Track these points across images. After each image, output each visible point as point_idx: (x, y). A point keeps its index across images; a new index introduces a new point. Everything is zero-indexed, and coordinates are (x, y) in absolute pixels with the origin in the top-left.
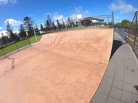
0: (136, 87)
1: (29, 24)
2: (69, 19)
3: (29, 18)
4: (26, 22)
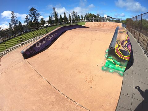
0: (138, 88)
1: (35, 15)
2: (74, 12)
3: (35, 9)
4: (32, 14)
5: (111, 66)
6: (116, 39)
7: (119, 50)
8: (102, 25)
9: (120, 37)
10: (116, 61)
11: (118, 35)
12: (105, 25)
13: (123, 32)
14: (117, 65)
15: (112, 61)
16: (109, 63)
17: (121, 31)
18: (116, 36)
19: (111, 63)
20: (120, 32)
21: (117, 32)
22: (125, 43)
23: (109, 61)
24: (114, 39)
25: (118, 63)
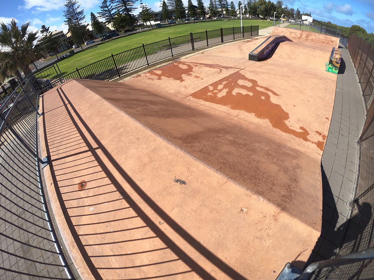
5: (330, 70)
6: (333, 57)
7: (335, 61)
8: (304, 36)
9: (335, 56)
10: (333, 67)
11: (334, 55)
12: (310, 38)
13: (338, 54)
14: (334, 70)
15: (331, 67)
16: (329, 68)
17: (337, 52)
18: (333, 55)
19: (330, 68)
20: (335, 53)
21: (333, 53)
22: (337, 60)
23: (329, 67)
24: (332, 57)
25: (334, 68)
